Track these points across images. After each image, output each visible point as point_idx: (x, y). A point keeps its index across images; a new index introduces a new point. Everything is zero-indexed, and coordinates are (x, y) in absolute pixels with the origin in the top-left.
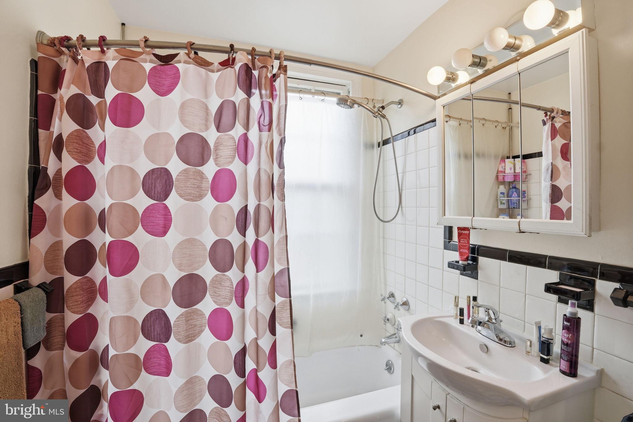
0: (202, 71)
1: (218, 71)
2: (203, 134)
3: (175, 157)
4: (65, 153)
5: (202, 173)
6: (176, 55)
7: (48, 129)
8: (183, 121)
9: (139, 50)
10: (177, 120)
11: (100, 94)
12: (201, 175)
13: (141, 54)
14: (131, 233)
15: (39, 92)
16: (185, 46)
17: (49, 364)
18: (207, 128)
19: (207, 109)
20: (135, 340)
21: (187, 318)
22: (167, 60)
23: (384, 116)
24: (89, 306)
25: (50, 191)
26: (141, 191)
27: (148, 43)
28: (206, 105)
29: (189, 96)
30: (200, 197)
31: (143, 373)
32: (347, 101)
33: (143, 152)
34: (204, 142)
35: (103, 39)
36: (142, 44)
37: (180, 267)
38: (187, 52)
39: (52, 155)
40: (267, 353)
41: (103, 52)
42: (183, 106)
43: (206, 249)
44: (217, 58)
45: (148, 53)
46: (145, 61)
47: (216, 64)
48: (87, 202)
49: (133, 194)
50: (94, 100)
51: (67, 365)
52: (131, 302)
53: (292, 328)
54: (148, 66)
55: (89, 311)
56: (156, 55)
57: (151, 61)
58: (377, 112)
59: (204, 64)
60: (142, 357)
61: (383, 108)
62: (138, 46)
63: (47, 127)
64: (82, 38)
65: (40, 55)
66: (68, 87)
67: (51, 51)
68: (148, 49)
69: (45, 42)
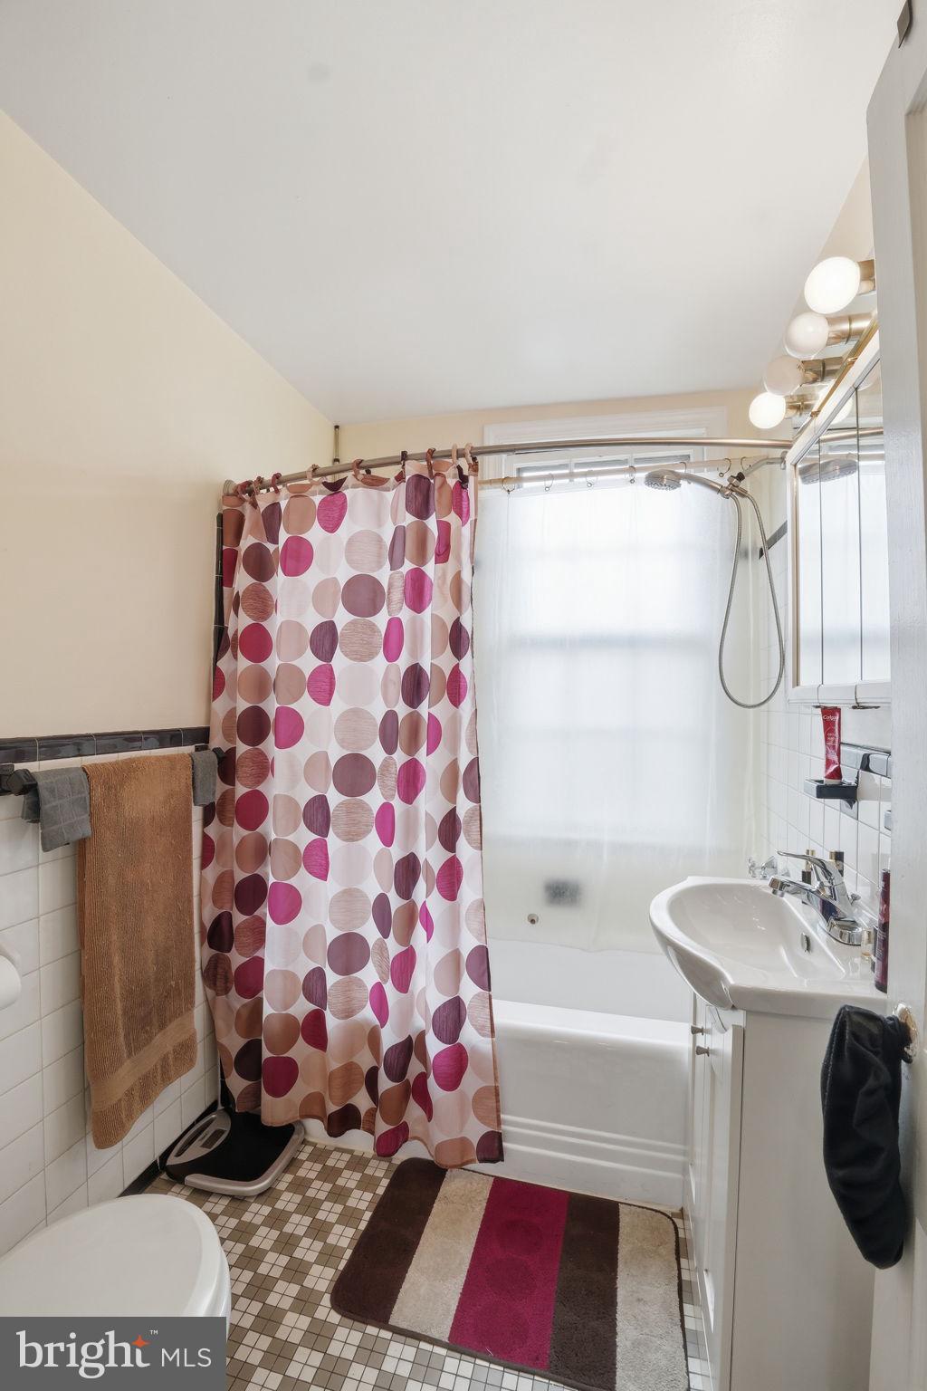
0: (373, 492)
1: (394, 487)
2: (374, 575)
3: (341, 607)
4: (241, 610)
5: (374, 625)
6: (342, 481)
7: (231, 586)
8: (350, 562)
9: (306, 482)
10: (344, 561)
11: (275, 541)
12: (373, 627)
13: (311, 485)
14: (296, 699)
15: (224, 548)
16: (351, 466)
17: (222, 837)
18: (380, 566)
19: (380, 540)
20: (296, 827)
21: (348, 809)
22: (335, 487)
23: (743, 494)
24: (259, 783)
25: (229, 653)
26: (309, 650)
27: (318, 471)
28: (379, 536)
29: (358, 529)
30: (371, 656)
31: (303, 870)
32: (662, 478)
33: (311, 604)
34: (375, 584)
35: (277, 476)
36: (310, 475)
37: (342, 743)
38: (353, 473)
39: (232, 612)
40: (436, 873)
41: (277, 491)
42: (351, 542)
43: (376, 725)
44: (390, 472)
45: (317, 484)
46: (314, 494)
47: (392, 479)
48: (262, 664)
49: (300, 653)
50: (271, 547)
51: (236, 841)
52: (293, 781)
53: (481, 849)
54: (317, 499)
55: (259, 788)
56: (325, 484)
57: (321, 493)
58: (727, 488)
59: (376, 483)
60: (302, 849)
61: (740, 477)
62: (305, 478)
63: (230, 584)
64: (260, 480)
65: (225, 508)
66: (246, 538)
67: (234, 500)
68: (316, 479)
69: (231, 491)
